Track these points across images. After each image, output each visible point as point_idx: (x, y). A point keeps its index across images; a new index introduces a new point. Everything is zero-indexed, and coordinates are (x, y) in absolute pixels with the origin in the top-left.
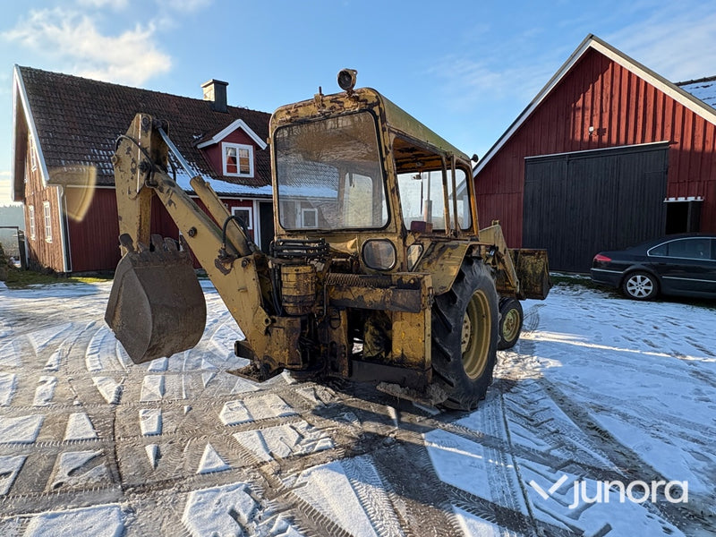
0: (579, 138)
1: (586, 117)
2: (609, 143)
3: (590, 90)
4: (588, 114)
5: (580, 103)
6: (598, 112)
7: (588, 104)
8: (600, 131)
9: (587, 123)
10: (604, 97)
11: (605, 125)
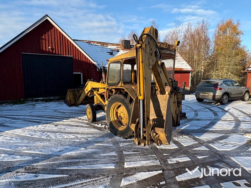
0: (45, 49)
1: (46, 43)
2: (56, 54)
3: (47, 34)
4: (47, 42)
5: (43, 37)
6: (51, 42)
7: (47, 38)
8: (52, 49)
9: (47, 45)
10: (52, 38)
11: (54, 47)
